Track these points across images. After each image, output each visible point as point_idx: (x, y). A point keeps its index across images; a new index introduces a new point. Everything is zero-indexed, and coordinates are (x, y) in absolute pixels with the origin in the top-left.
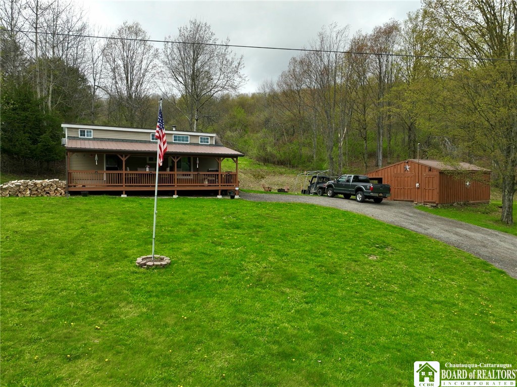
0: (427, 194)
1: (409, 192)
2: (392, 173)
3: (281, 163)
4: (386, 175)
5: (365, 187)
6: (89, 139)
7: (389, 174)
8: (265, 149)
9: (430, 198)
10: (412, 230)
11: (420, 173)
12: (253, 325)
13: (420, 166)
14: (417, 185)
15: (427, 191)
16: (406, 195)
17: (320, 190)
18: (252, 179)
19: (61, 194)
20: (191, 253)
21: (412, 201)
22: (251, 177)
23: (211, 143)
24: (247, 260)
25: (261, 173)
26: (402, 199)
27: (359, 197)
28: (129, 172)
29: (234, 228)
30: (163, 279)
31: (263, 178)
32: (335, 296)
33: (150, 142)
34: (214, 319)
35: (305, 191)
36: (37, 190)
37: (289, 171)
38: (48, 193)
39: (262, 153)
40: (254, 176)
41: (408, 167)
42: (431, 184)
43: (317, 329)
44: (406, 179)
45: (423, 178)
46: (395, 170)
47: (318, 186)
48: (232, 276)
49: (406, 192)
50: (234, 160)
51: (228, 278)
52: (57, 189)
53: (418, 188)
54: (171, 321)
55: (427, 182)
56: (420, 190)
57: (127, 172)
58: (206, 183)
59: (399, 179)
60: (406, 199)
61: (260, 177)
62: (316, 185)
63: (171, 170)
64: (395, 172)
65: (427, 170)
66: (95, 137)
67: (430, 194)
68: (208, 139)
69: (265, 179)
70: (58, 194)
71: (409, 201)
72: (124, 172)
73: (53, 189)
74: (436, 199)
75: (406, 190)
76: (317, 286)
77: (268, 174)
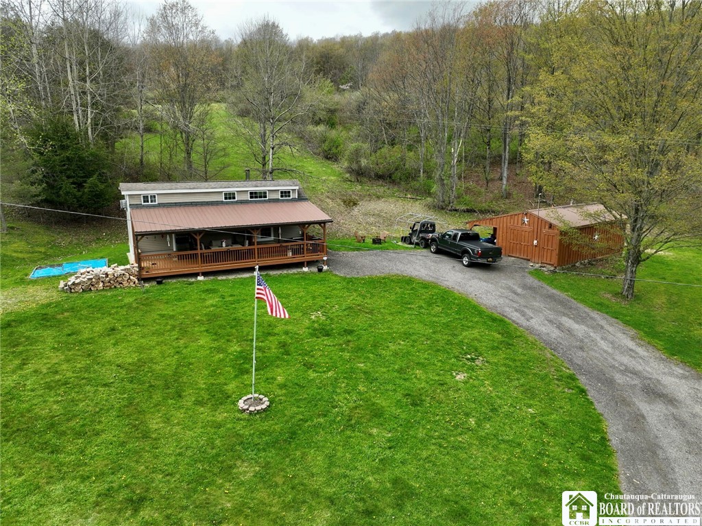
0: (545, 253)
1: (526, 249)
2: (509, 224)
3: (379, 177)
4: (501, 225)
5: (473, 250)
6: (154, 206)
7: (505, 226)
8: (358, 162)
9: (549, 259)
10: (514, 321)
11: (539, 229)
12: (343, 481)
13: (540, 220)
14: (535, 242)
15: (546, 250)
16: (522, 252)
17: (422, 241)
18: (342, 208)
19: (134, 283)
20: (286, 386)
21: (529, 260)
22: (340, 205)
23: (294, 197)
24: (338, 391)
25: (353, 196)
26: (517, 256)
27: (465, 260)
28: (204, 251)
29: (324, 336)
30: (265, 426)
31: (355, 204)
32: (415, 437)
33: (222, 203)
34: (313, 475)
35: (406, 237)
36: (109, 282)
37: (388, 191)
38: (121, 283)
39: (355, 166)
40: (345, 202)
41: (526, 220)
42: (550, 243)
43: (396, 482)
44: (523, 233)
45: (542, 235)
46: (512, 221)
47: (421, 235)
48: (325, 416)
49: (523, 249)
50: (321, 226)
51: (322, 420)
52: (129, 278)
53: (536, 246)
54: (280, 480)
55: (546, 239)
56: (537, 249)
57: (202, 251)
58: (290, 254)
59: (515, 232)
60: (522, 257)
61: (352, 204)
62: (419, 235)
63: (250, 244)
64: (512, 223)
65: (547, 227)
66: (160, 202)
67: (549, 255)
68: (289, 192)
69: (358, 207)
70: (132, 284)
71: (525, 259)
72: (199, 252)
73: (126, 279)
74: (555, 260)
75: (523, 246)
76: (401, 425)
77: (362, 197)
